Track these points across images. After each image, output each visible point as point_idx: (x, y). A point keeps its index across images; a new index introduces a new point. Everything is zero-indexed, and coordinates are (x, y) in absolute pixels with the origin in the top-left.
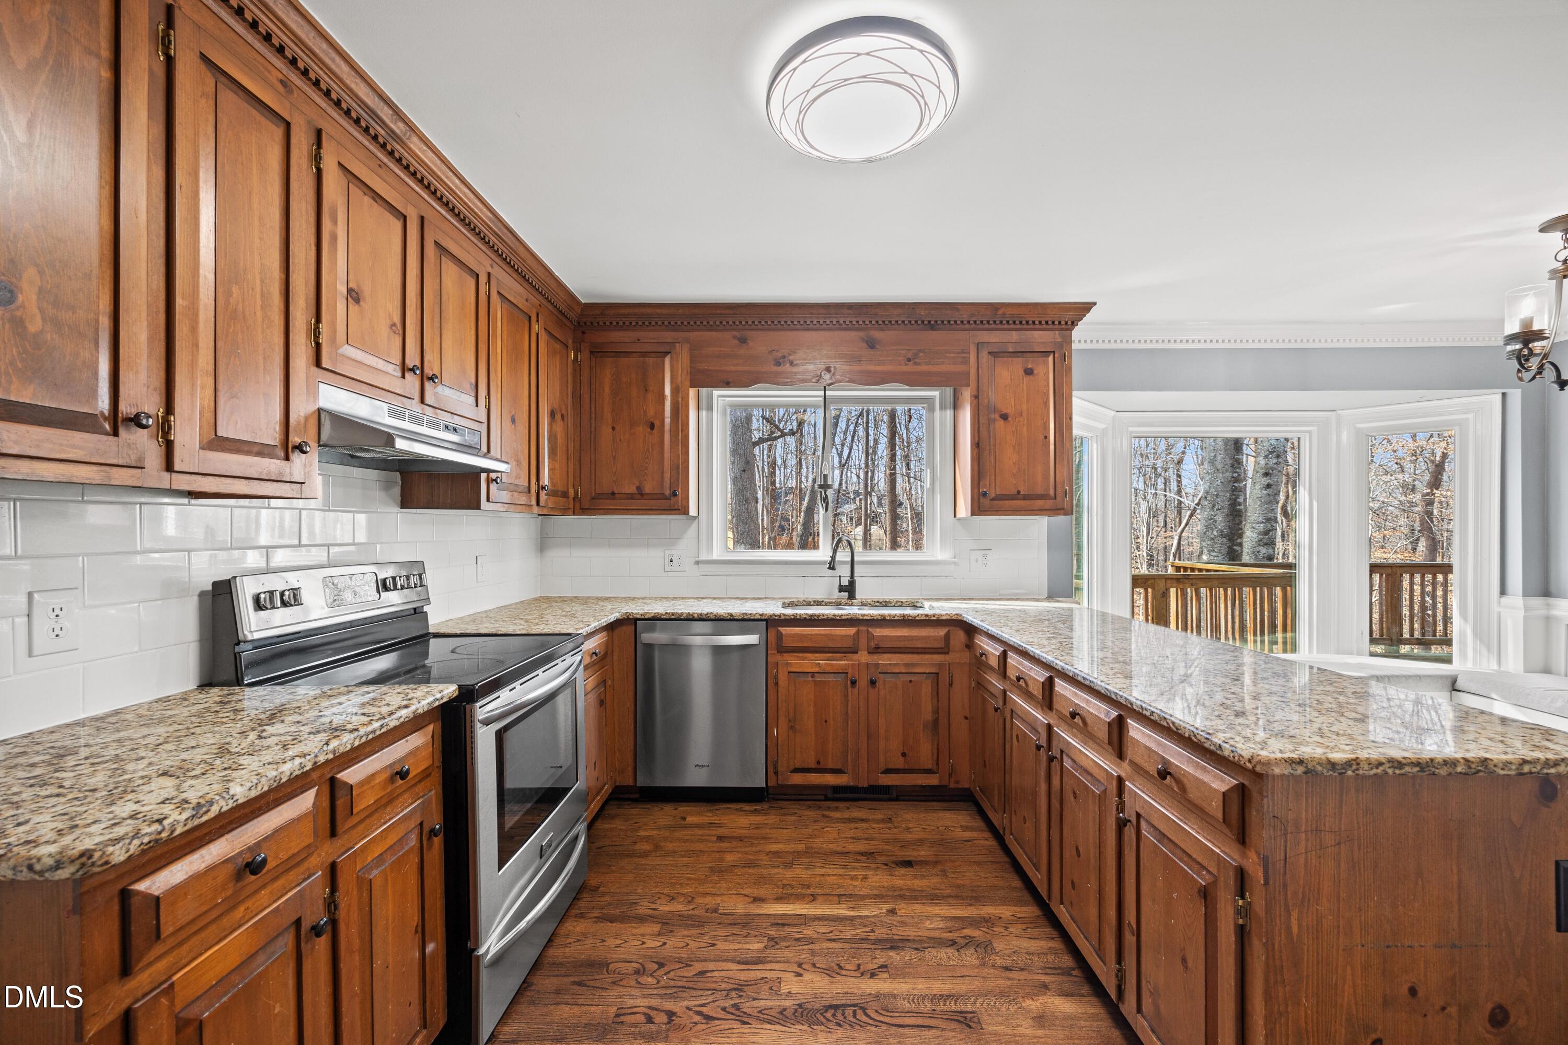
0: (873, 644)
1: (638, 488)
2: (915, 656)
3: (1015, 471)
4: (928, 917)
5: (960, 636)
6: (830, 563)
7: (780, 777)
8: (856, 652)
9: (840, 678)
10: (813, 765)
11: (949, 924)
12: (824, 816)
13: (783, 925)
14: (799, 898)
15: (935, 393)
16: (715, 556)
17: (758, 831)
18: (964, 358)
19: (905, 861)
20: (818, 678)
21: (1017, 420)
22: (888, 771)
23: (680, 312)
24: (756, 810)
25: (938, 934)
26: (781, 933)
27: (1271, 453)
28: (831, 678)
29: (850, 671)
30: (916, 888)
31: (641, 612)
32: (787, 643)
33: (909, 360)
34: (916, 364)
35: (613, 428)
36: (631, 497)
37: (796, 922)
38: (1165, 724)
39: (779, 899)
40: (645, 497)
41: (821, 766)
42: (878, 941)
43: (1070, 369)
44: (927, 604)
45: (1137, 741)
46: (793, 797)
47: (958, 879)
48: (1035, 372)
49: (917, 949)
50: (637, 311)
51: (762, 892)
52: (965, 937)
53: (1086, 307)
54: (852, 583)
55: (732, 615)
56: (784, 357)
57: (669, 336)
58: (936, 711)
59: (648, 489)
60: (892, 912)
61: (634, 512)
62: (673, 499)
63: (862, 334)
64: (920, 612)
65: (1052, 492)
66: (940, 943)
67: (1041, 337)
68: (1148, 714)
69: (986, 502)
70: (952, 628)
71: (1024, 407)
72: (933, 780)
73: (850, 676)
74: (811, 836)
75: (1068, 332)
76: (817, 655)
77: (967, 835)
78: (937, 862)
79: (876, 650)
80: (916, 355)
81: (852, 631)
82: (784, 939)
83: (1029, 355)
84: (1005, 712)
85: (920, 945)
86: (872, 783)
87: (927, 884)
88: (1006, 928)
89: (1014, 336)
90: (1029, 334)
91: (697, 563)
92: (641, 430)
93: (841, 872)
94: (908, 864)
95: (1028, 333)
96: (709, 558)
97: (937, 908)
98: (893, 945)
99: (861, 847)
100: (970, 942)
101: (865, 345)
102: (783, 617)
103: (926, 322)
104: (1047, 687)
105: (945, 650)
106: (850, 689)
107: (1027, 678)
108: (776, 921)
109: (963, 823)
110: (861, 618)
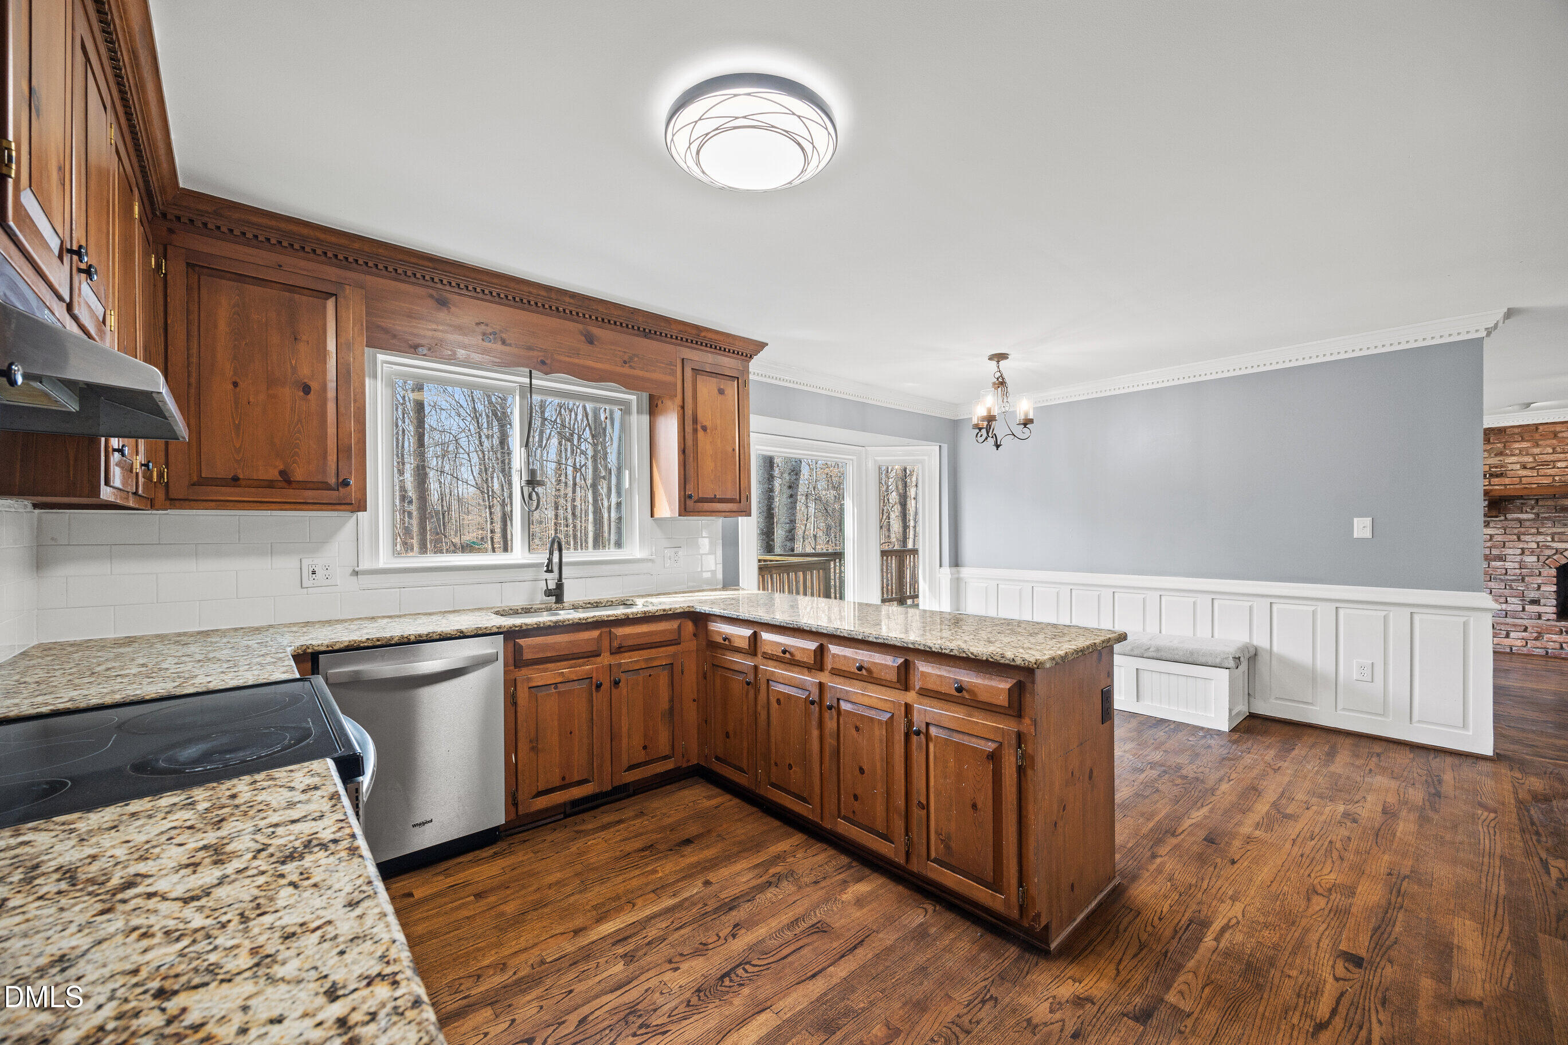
0: (616, 644)
1: (282, 473)
2: (653, 650)
3: (714, 479)
4: (738, 874)
5: (689, 626)
6: (548, 566)
7: (520, 808)
8: (599, 655)
9: (584, 685)
10: (557, 782)
11: (756, 872)
12: (577, 832)
13: (625, 939)
14: (619, 910)
15: (633, 398)
16: (382, 564)
17: (515, 872)
18: (672, 369)
19: (684, 841)
20: (562, 688)
21: (713, 433)
22: (631, 768)
23: (357, 246)
24: (495, 853)
25: (754, 883)
26: (629, 947)
27: (793, 471)
28: (576, 686)
29: (594, 675)
30: (710, 857)
31: (326, 642)
32: (527, 655)
33: (625, 362)
34: (631, 367)
35: (235, 384)
36: (270, 484)
37: (632, 931)
38: (964, 655)
39: (600, 920)
40: (294, 485)
41: (567, 781)
42: (716, 910)
43: (748, 394)
44: (640, 602)
45: (928, 673)
46: (530, 826)
47: (734, 837)
48: (725, 393)
49: (749, 901)
50: (283, 225)
51: (578, 922)
52: (773, 875)
53: (762, 345)
54: (560, 586)
55: (462, 632)
56: (495, 333)
57: (332, 272)
58: (671, 700)
59: (299, 474)
60: (707, 883)
61: (273, 506)
62: (342, 490)
63: (580, 327)
64: (634, 610)
65: (737, 497)
66: (761, 888)
67: (728, 363)
68: (947, 652)
69: (690, 503)
70: (683, 620)
71: (719, 422)
72: (669, 765)
73: (594, 680)
74: (580, 854)
75: (747, 363)
76: (559, 664)
77: (714, 802)
78: (709, 831)
79: (619, 650)
80: (631, 359)
81: (595, 634)
82: (636, 950)
83: (720, 376)
84: (755, 683)
85: (749, 895)
86: (616, 784)
87: (716, 850)
88: (794, 856)
89: (710, 358)
90: (721, 359)
92: (287, 393)
93: (637, 872)
94: (688, 842)
95: (720, 357)
96: (374, 566)
97: (738, 865)
98: (731, 905)
99: (638, 844)
100: (779, 878)
101: (583, 338)
102: (524, 627)
103: (641, 329)
104: (818, 653)
105: (676, 642)
106: (594, 694)
107: (792, 650)
108: (615, 940)
109: (704, 795)
110: (606, 619)
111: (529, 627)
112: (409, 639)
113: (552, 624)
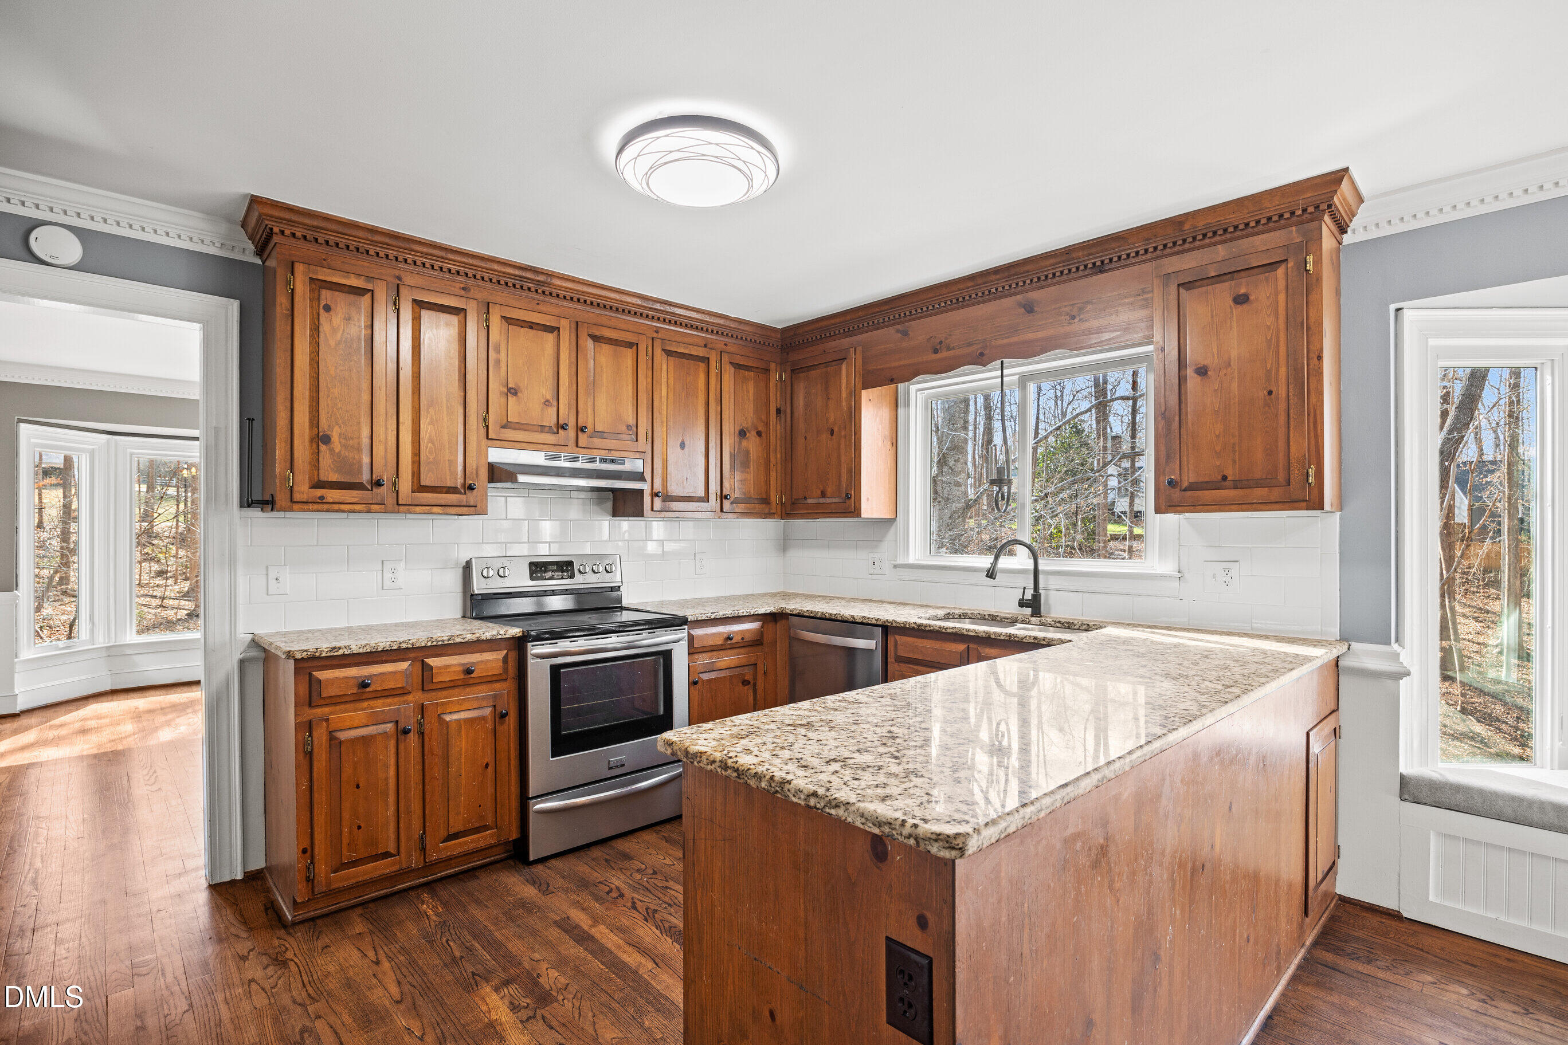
1: (822, 492)
16: (912, 560)
18: (1146, 299)
21: (1222, 373)
32: (901, 652)
34: (1081, 320)
48: (1252, 298)
54: (1036, 596)
55: (853, 618)
56: (941, 343)
57: (844, 342)
59: (829, 493)
61: (821, 515)
62: (848, 502)
63: (1020, 298)
65: (1281, 476)
71: (1234, 352)
75: (1315, 224)
80: (1081, 310)
81: (960, 647)
83: (1243, 274)
89: (1221, 251)
90: (1245, 243)
91: (895, 566)
92: (825, 437)
96: (905, 562)
101: (1022, 310)
103: (1090, 266)
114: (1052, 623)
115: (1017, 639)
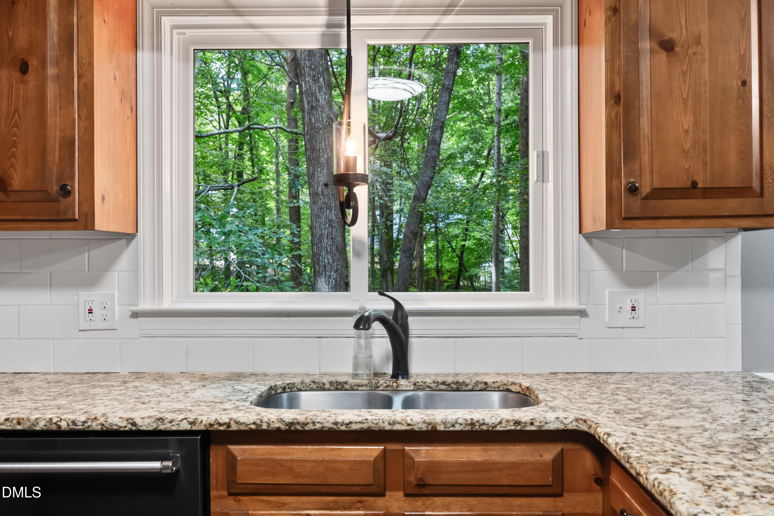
0: (413, 477)
3: (687, 146)
5: (585, 461)
8: (382, 493)
15: (545, 18)
16: (166, 303)
21: (691, 52)
32: (243, 476)
40: (12, 197)
55: (134, 424)
59: (17, 183)
62: (64, 202)
65: (756, 184)
69: (633, 201)
70: (568, 446)
71: (704, 26)
76: (305, 499)
79: (421, 489)
81: (370, 452)
91: (135, 315)
92: (4, 75)
96: (156, 306)
102: (234, 427)
110: (388, 428)
111: (242, 428)
112: (59, 427)
113: (283, 427)
114: (433, 385)
115: (485, 428)
